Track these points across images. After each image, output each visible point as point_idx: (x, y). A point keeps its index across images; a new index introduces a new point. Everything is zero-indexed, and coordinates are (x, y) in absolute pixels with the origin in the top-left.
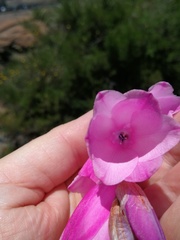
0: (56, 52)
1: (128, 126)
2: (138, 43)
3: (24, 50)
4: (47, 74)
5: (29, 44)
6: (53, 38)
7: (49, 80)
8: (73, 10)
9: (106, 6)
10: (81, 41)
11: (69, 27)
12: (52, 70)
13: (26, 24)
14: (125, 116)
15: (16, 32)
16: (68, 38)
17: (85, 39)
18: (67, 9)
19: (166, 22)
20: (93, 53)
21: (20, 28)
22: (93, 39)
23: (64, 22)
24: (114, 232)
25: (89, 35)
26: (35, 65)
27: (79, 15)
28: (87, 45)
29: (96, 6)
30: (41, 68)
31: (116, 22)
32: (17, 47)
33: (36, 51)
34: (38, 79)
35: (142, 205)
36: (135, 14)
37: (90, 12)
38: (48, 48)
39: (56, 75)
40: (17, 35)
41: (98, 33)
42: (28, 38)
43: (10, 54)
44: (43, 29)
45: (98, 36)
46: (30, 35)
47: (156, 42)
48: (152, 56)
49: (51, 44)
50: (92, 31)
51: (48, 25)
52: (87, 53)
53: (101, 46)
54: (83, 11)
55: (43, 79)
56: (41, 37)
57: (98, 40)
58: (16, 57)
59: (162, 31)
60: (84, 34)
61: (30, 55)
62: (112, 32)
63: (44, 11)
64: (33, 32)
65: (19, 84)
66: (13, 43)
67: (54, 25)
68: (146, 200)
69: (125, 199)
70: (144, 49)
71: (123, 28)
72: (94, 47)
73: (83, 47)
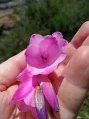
0: (24, 29)
1: (46, 53)
2: (65, 24)
3: (9, 29)
4: (20, 41)
5: (11, 26)
6: (23, 23)
7: (21, 43)
8: (32, 9)
9: (49, 6)
10: (37, 24)
11: (31, 17)
12: (23, 38)
13: (10, 16)
14: (45, 48)
15: (5, 20)
16: (30, 23)
17: (39, 23)
18: (30, 9)
19: (78, 14)
20: (43, 30)
21: (6, 18)
22: (43, 23)
23: (28, 15)
25: (41, 21)
26: (14, 36)
27: (36, 11)
28: (40, 26)
29: (44, 7)
30: (17, 37)
31: (54, 14)
32: (5, 27)
33: (15, 29)
34: (16, 43)
35: (49, 86)
36: (63, 10)
37: (41, 10)
38: (20, 27)
39: (25, 40)
40: (5, 22)
41: (45, 20)
42: (11, 23)
43: (2, 31)
44: (18, 18)
45: (45, 21)
46: (12, 21)
47: (74, 24)
48: (72, 30)
49: (22, 25)
50: (42, 19)
51: (20, 16)
52: (40, 30)
53: (47, 26)
54: (38, 9)
55: (18, 43)
56: (17, 22)
57: (45, 23)
58: (5, 32)
59: (76, 18)
60: (38, 20)
61: (12, 31)
62: (52, 19)
63: (18, 9)
64: (13, 20)
65: (7, 46)
66: (3, 25)
67: (23, 16)
68: (51, 84)
69: (42, 84)
70: (68, 27)
71: (57, 17)
72: (43, 27)
73: (38, 27)
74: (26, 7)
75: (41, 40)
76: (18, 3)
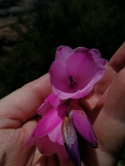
3: (11, 44)
13: (12, 26)
15: (5, 32)
21: (8, 29)
24: (65, 129)
26: (19, 54)
29: (60, 15)
33: (19, 44)
40: (6, 34)
42: (14, 35)
44: (24, 29)
46: (15, 33)
51: (27, 27)
61: (15, 47)
63: (25, 17)
66: (3, 39)
67: (31, 27)
69: (71, 113)
74: (35, 14)
75: (70, 54)
76: (24, 8)
